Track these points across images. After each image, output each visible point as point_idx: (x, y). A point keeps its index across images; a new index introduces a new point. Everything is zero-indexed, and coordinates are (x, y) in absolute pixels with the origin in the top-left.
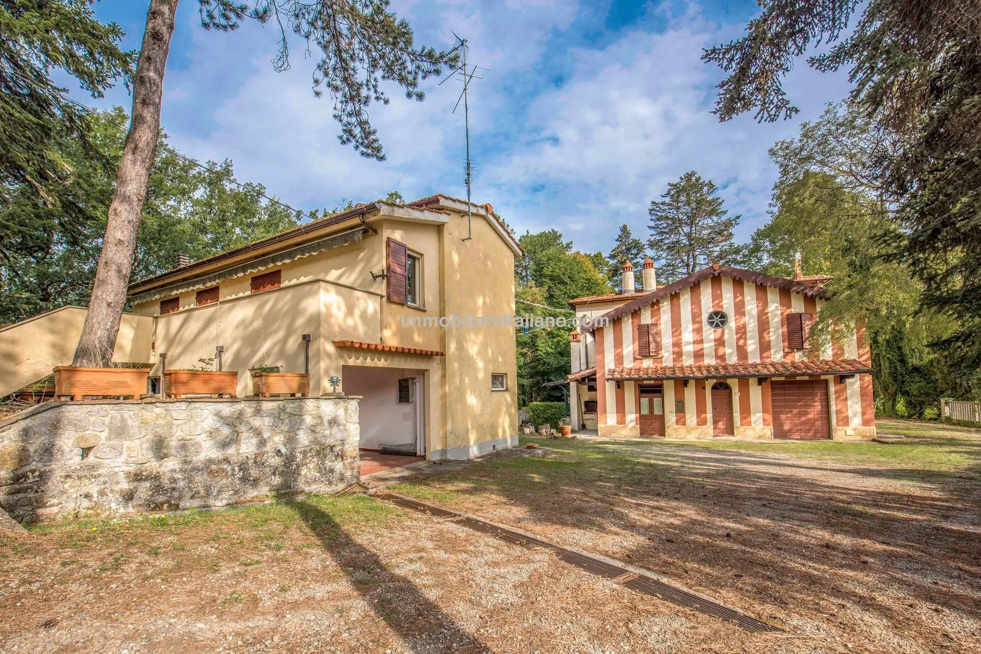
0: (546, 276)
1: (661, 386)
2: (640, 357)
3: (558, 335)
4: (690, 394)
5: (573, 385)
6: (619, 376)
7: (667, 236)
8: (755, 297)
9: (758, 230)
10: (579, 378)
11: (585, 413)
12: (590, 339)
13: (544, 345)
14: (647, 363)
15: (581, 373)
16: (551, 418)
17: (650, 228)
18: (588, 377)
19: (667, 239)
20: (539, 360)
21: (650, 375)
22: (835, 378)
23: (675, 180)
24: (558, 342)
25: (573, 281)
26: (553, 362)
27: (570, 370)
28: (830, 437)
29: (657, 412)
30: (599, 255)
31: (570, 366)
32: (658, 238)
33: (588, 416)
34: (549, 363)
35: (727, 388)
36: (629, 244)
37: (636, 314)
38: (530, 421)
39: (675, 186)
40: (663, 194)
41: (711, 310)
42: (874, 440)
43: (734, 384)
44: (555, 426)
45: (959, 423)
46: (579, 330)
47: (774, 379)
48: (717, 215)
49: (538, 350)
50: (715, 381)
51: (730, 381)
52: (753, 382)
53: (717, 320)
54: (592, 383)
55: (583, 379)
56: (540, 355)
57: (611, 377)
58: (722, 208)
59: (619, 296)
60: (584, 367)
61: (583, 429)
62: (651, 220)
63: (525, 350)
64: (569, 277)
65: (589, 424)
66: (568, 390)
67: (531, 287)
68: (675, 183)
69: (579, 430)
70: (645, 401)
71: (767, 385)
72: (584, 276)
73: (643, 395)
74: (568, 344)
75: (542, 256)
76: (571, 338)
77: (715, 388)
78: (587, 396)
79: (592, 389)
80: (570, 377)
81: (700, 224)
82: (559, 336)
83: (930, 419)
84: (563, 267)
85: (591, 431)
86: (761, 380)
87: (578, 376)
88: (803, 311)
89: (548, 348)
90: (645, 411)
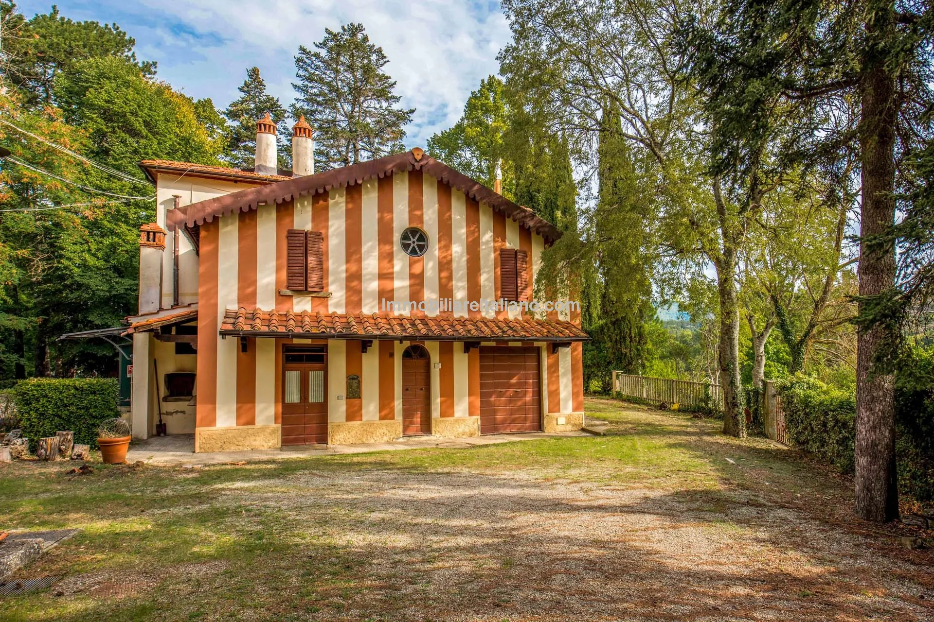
0: (91, 107)
1: (324, 348)
2: (289, 293)
3: (112, 232)
4: (370, 363)
5: (141, 341)
6: (247, 328)
7: (320, 108)
8: (464, 217)
9: (435, 135)
10: (157, 326)
11: (165, 399)
12: (185, 246)
13: (78, 248)
14: (302, 305)
15: (163, 315)
16: (79, 417)
17: (295, 87)
18: (177, 324)
19: (320, 112)
20: (62, 278)
21: (307, 328)
22: (548, 345)
23: (336, 29)
24: (113, 247)
25: (155, 134)
26: (98, 285)
27: (136, 306)
28: (539, 426)
29: (314, 397)
30: (206, 104)
31: (137, 298)
32: (306, 107)
33: (170, 406)
34: (88, 287)
35: (424, 355)
36: (260, 102)
37: (285, 207)
38: (16, 427)
39: (334, 36)
40: (317, 42)
41: (407, 226)
42: (583, 430)
43: (433, 350)
44: (87, 436)
45: (629, 400)
46: (161, 222)
47: (483, 344)
48: (387, 100)
49: (61, 256)
50: (407, 344)
51: (428, 345)
52: (458, 346)
53: (413, 242)
54: (186, 338)
55: (166, 329)
56: (66, 268)
57: (230, 327)
58: (395, 92)
59: (248, 174)
60: (168, 301)
61: (158, 434)
62: (298, 76)
63: (24, 253)
64: (147, 124)
65: (173, 424)
66: (129, 349)
67: (51, 119)
68: (335, 31)
69: (151, 436)
70: (293, 377)
71: (475, 352)
72: (177, 130)
73: (290, 365)
74: (135, 254)
75: (87, 65)
76: (143, 239)
77: (407, 354)
78: (171, 363)
79: (187, 349)
80: (134, 321)
81: (365, 105)
82: (117, 235)
83: (595, 392)
84: (134, 100)
85: (177, 436)
86: (470, 345)
87: (155, 321)
88: (517, 248)
89: (87, 256)
90: (293, 397)
